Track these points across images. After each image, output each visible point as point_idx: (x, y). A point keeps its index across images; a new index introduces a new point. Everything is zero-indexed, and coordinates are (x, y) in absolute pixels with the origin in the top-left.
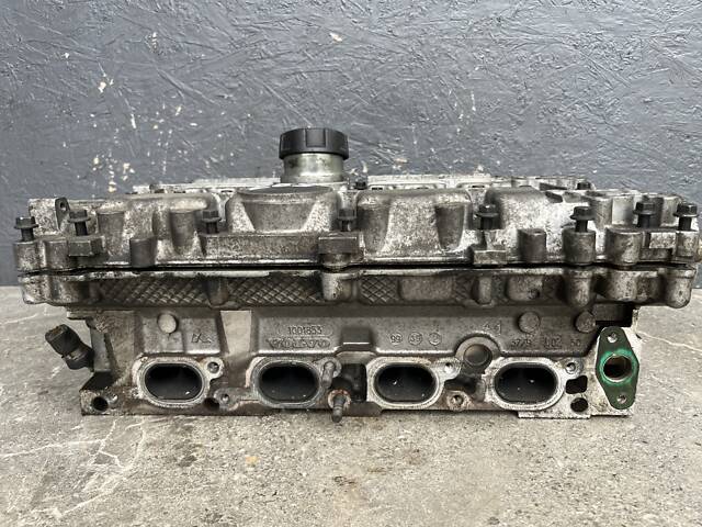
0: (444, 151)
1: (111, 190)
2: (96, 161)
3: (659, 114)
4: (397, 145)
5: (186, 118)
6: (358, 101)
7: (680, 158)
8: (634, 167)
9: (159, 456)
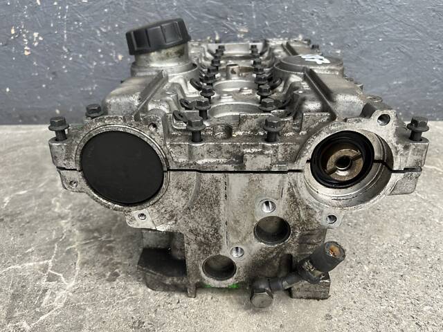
0: (275, 24)
1: (27, 53)
2: (13, 31)
4: (240, 19)
7: (437, 31)
8: (407, 37)
9: (93, 274)
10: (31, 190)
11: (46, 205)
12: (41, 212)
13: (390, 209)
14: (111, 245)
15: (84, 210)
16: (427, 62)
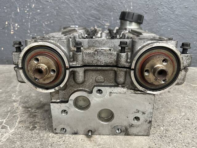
1: (12, 33)
2: (7, 23)
3: (190, 12)
4: (106, 19)
5: (36, 8)
6: (94, 4)
7: (195, 26)
8: (181, 29)
9: (23, 126)
10: (4, 90)
11: (9, 96)
12: (6, 99)
13: (175, 102)
14: (36, 114)
15: (26, 99)
16: (191, 40)
